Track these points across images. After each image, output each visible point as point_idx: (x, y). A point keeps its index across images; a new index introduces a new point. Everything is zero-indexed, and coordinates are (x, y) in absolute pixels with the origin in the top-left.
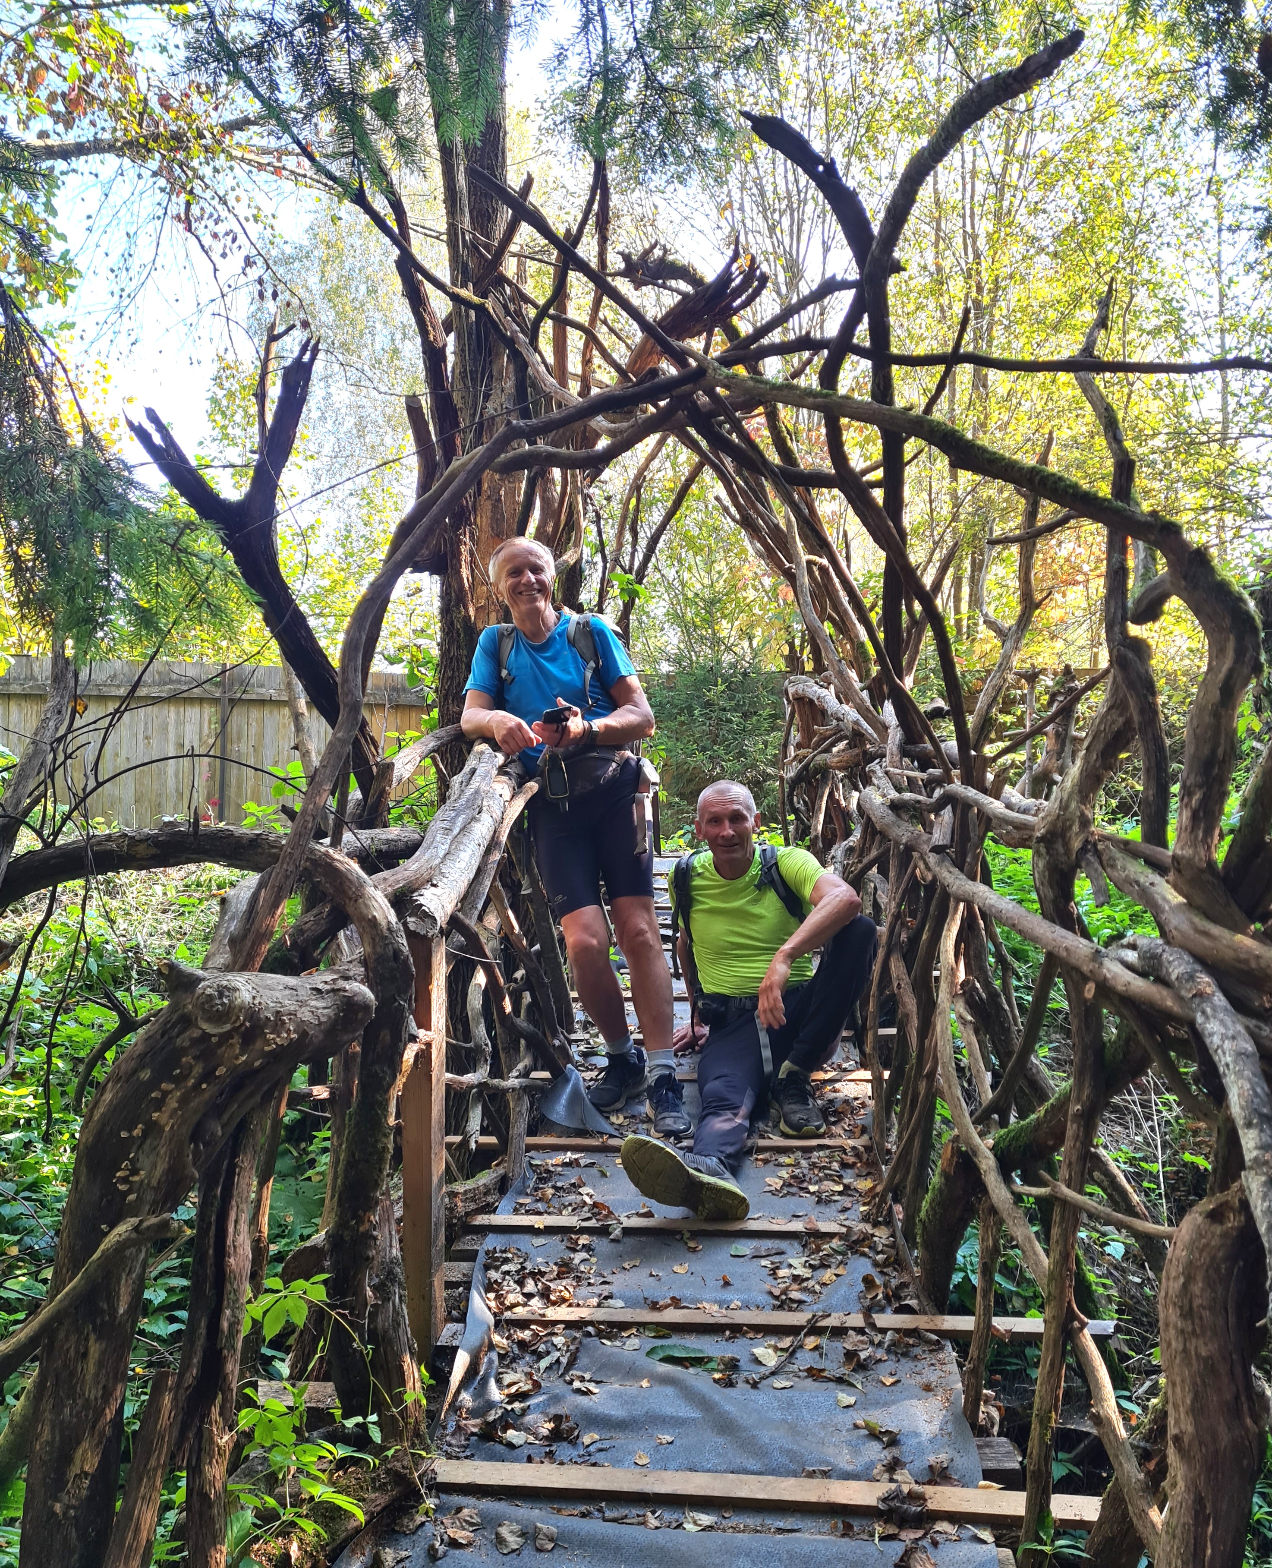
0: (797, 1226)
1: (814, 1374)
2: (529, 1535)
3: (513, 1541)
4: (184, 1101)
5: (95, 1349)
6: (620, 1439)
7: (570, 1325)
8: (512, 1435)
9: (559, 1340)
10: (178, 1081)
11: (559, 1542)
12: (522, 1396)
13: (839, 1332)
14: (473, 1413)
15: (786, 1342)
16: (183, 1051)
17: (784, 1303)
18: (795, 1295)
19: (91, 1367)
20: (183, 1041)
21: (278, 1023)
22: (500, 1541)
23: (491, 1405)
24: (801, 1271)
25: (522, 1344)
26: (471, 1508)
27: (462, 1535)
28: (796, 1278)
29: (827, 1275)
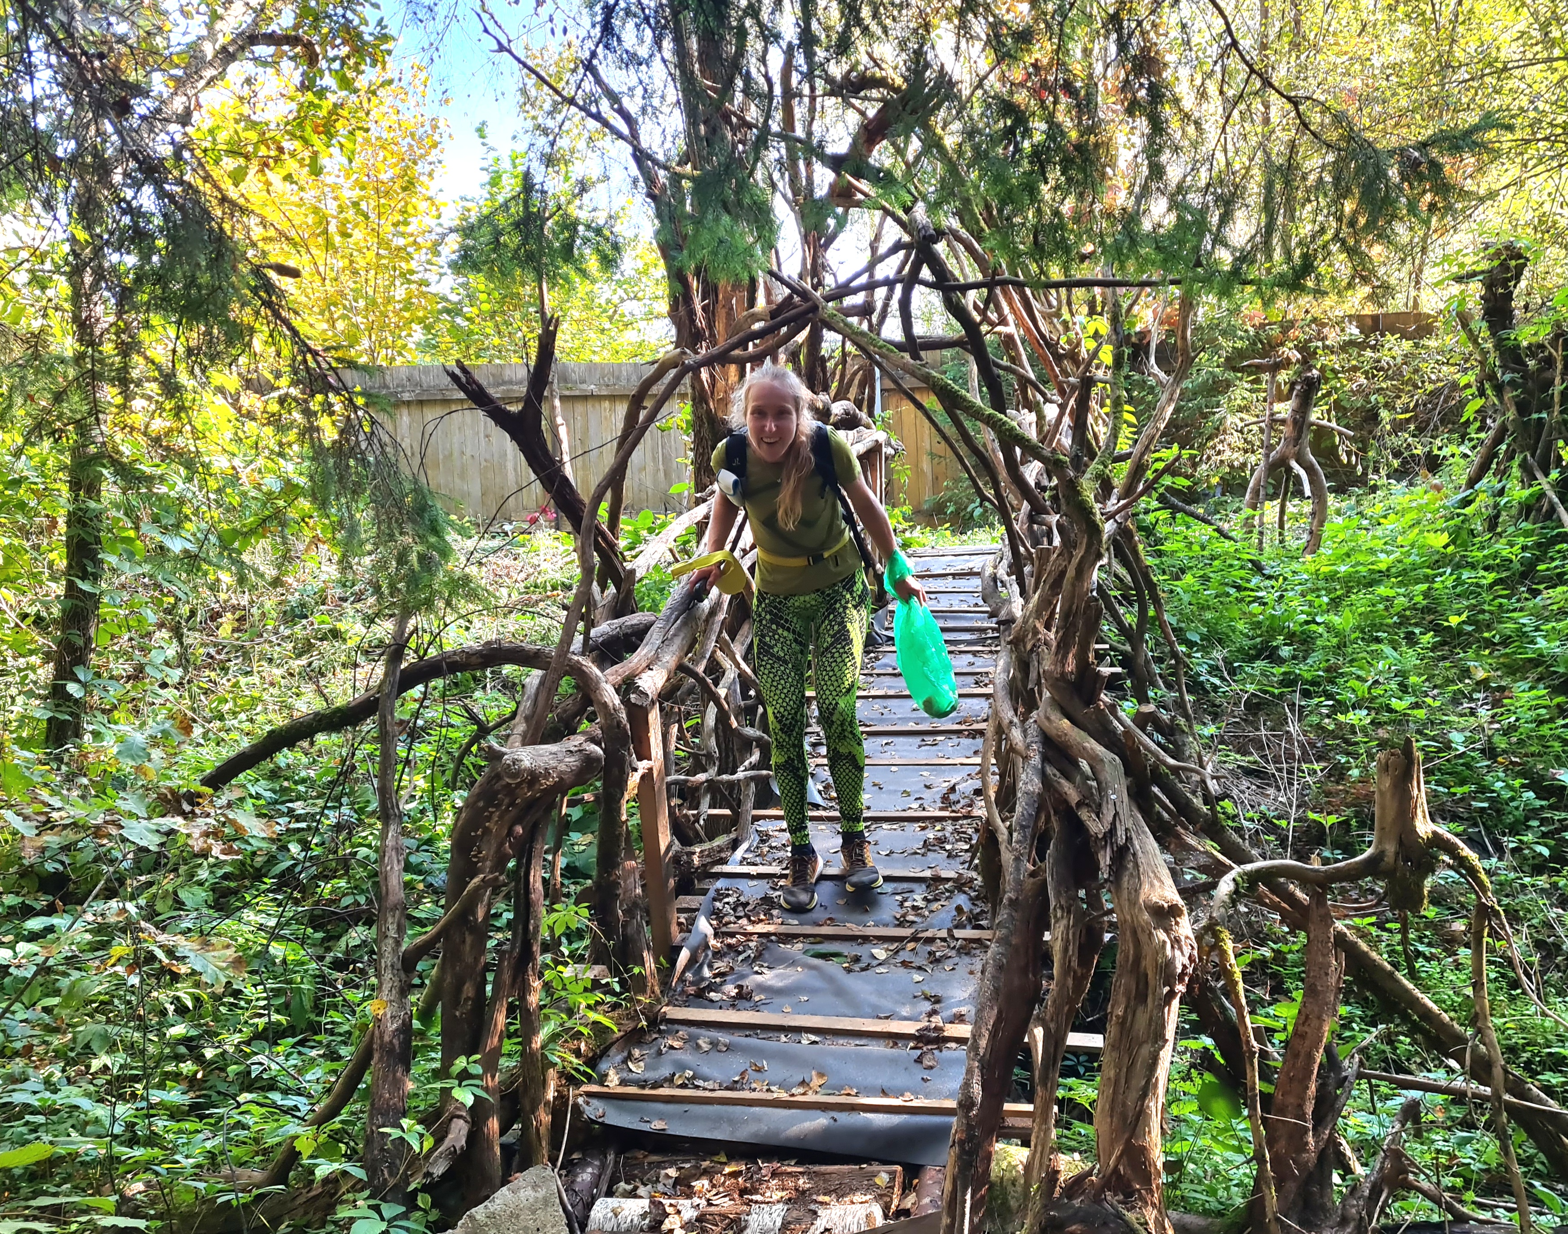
0: (928, 874)
1: (905, 964)
2: (714, 1044)
3: (705, 1047)
4: (501, 817)
5: (469, 939)
6: (777, 1000)
7: (761, 935)
8: (712, 995)
9: (752, 944)
10: (498, 806)
11: (729, 1048)
12: (721, 975)
13: (930, 940)
14: (692, 983)
15: (893, 947)
16: (498, 792)
17: (901, 923)
18: (910, 918)
19: (467, 948)
20: (498, 786)
21: (547, 775)
22: (698, 1047)
23: (703, 979)
24: (920, 903)
25: (729, 946)
26: (683, 1032)
27: (676, 1044)
28: (914, 908)
29: (935, 906)
